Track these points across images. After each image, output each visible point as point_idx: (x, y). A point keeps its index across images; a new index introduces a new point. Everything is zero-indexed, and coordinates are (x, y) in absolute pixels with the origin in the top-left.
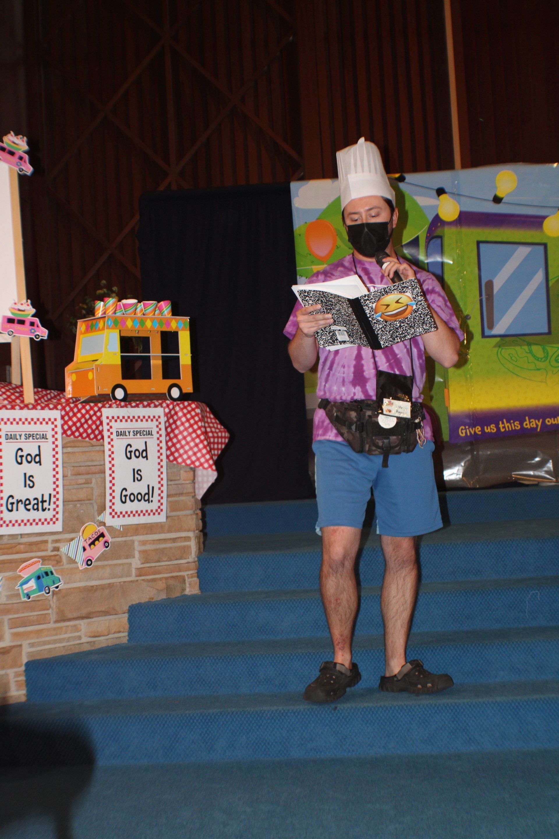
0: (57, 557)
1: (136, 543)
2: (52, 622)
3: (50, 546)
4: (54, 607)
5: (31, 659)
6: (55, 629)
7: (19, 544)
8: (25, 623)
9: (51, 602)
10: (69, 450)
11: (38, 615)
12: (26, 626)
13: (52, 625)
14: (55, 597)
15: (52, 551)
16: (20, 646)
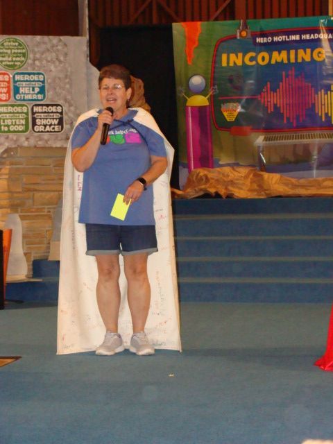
0: (50, 215)
5: (35, 259)
7: (33, 208)
8: (33, 243)
12: (33, 245)
15: (48, 212)
16: (31, 253)
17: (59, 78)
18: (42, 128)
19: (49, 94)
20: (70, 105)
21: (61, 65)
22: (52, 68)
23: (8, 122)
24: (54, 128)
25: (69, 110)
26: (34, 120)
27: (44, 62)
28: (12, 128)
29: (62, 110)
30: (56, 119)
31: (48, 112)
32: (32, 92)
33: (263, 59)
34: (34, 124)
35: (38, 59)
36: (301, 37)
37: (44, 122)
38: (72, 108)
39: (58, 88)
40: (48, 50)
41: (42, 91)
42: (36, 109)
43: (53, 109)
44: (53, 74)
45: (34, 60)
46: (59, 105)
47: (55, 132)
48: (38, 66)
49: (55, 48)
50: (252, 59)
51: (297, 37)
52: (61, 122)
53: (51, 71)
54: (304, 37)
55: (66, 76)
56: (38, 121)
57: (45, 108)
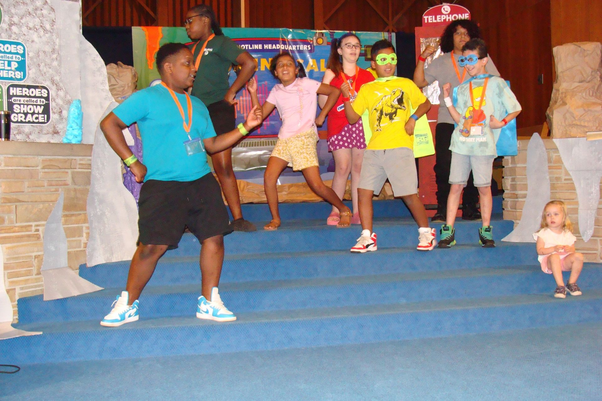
0: (38, 235)
1: (84, 228)
2: (34, 275)
3: (33, 228)
4: (36, 265)
5: (21, 297)
6: (36, 279)
7: (15, 227)
8: (18, 275)
9: (34, 263)
10: (46, 170)
11: (27, 270)
12: (18, 277)
13: (34, 276)
14: (36, 259)
15: (35, 231)
16: (15, 289)
17: (44, 52)
18: (21, 117)
19: (31, 72)
20: (59, 89)
21: (47, 35)
22: (35, 37)
24: (37, 118)
25: (57, 95)
26: (10, 105)
27: (24, 29)
29: (48, 94)
30: (40, 106)
31: (30, 97)
32: (7, 68)
34: (11, 111)
35: (15, 24)
36: (263, 47)
37: (25, 109)
38: (61, 93)
39: (42, 65)
40: (30, 14)
41: (21, 67)
42: (13, 91)
43: (37, 92)
44: (36, 46)
45: (11, 25)
46: (44, 88)
47: (39, 123)
48: (15, 33)
49: (38, 12)
51: (260, 47)
52: (46, 111)
53: (33, 41)
54: (266, 47)
55: (53, 51)
56: (16, 108)
57: (25, 91)
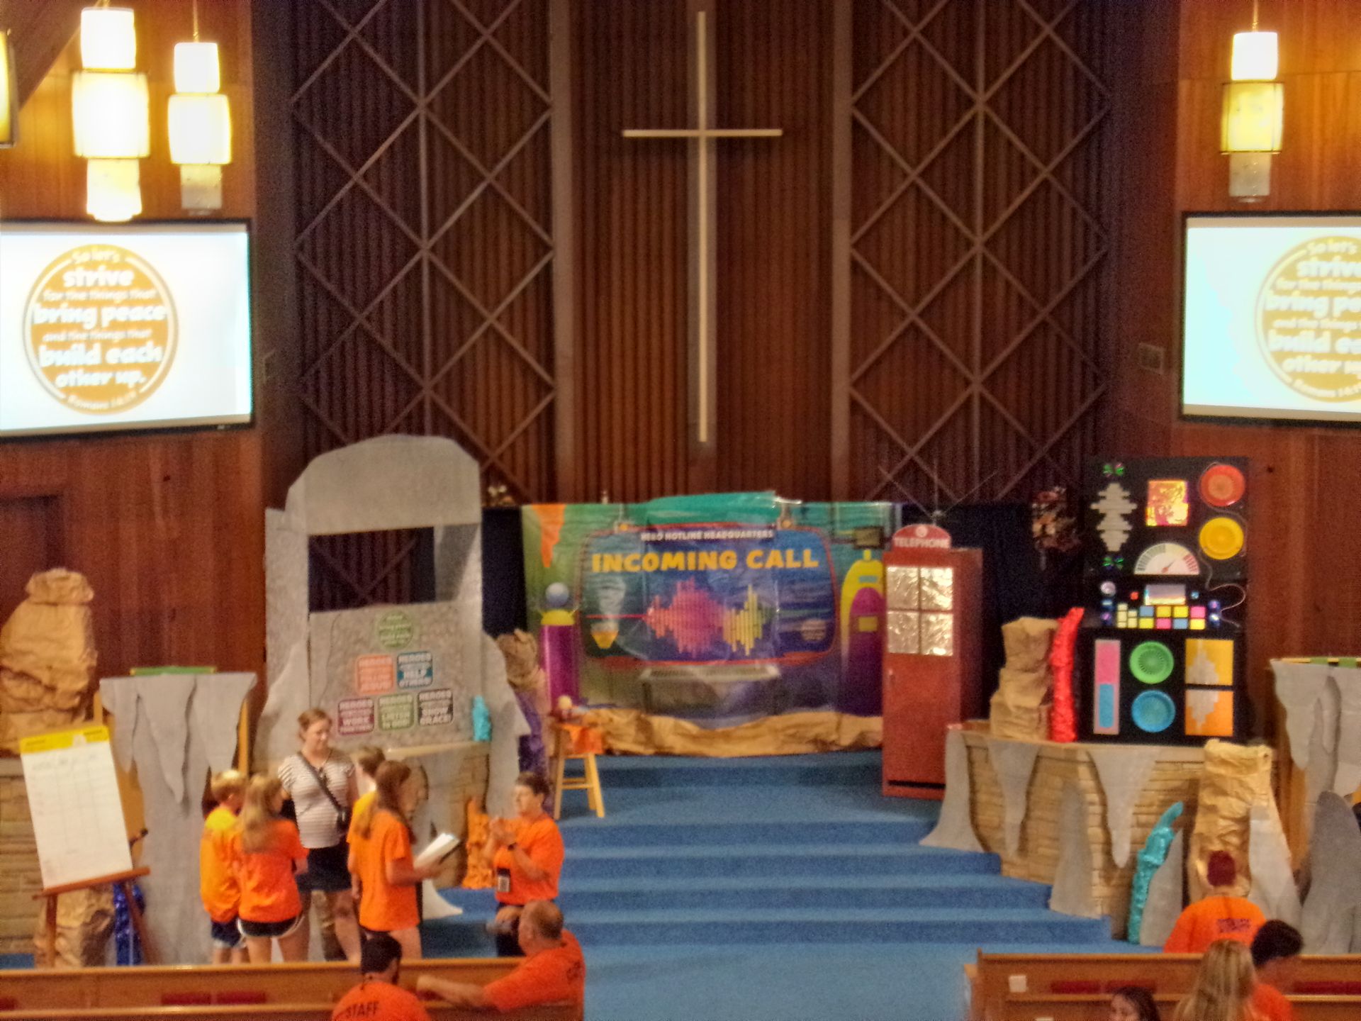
17: (449, 655)
18: (429, 720)
19: (437, 675)
20: (461, 687)
21: (451, 638)
22: (441, 642)
23: (391, 716)
24: (442, 719)
25: (460, 694)
26: (420, 710)
27: (432, 636)
28: (395, 724)
29: (452, 694)
30: (445, 706)
31: (436, 699)
32: (417, 676)
33: (650, 562)
34: (420, 715)
35: (424, 634)
36: (703, 535)
37: (432, 712)
38: (464, 691)
39: (447, 667)
40: (437, 621)
41: (430, 672)
42: (422, 697)
43: (442, 694)
44: (442, 650)
45: (421, 636)
46: (448, 689)
47: (443, 723)
48: (425, 643)
49: (444, 617)
50: (635, 562)
51: (698, 535)
52: (450, 710)
53: (440, 647)
54: (707, 535)
55: (457, 652)
56: (424, 712)
57: (433, 695)
